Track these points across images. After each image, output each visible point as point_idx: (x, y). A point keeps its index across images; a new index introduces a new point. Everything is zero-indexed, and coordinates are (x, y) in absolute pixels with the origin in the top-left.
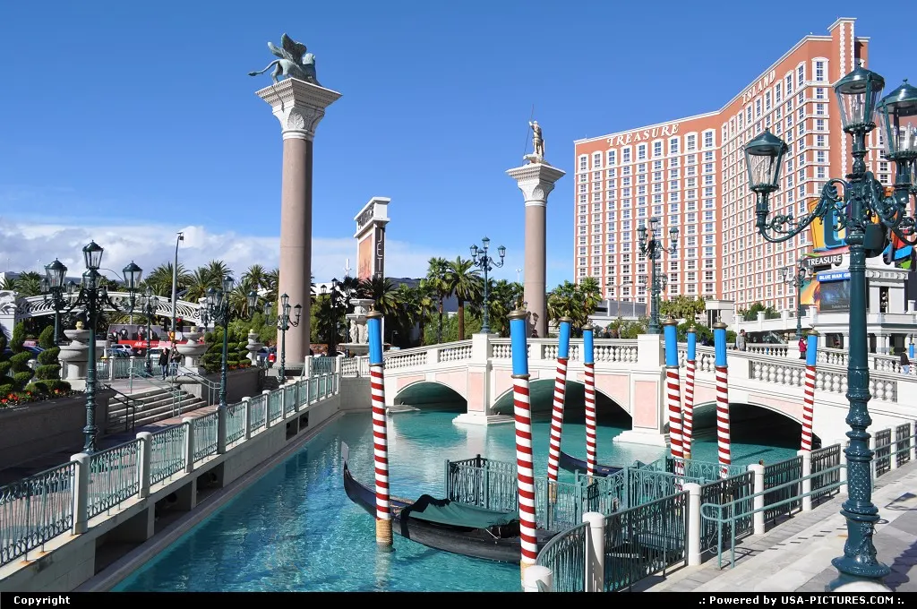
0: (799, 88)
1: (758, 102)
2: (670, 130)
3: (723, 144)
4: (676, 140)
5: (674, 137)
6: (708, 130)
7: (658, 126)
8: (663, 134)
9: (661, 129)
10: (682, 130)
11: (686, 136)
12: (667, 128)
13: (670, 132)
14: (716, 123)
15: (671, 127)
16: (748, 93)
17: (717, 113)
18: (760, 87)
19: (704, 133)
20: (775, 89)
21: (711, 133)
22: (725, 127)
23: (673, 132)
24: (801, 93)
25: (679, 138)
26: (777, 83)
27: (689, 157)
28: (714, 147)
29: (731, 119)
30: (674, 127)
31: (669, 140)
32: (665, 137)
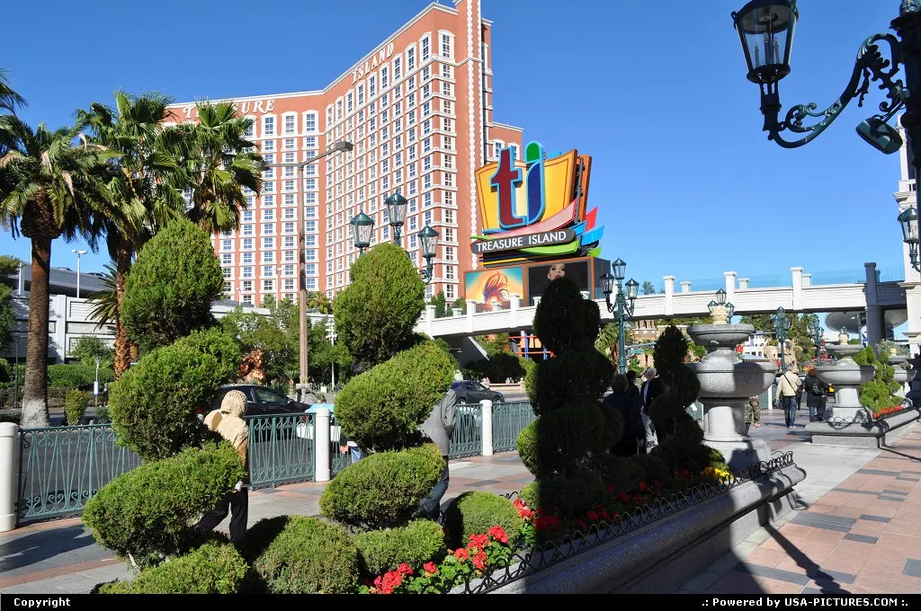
0: (423, 63)
1: (372, 79)
2: (264, 106)
3: (327, 130)
4: (272, 119)
5: (269, 116)
6: (310, 112)
7: (250, 99)
8: (255, 110)
9: (252, 103)
10: (279, 108)
11: (284, 115)
12: (261, 103)
13: (264, 109)
14: (320, 104)
15: (265, 102)
16: (359, 69)
17: (320, 93)
18: (375, 62)
19: (305, 115)
20: (394, 64)
21: (313, 116)
22: (330, 110)
23: (268, 109)
24: (426, 69)
25: (275, 117)
26: (395, 58)
27: (287, 141)
28: (316, 132)
29: (338, 100)
30: (269, 104)
31: (263, 118)
32: (258, 114)
